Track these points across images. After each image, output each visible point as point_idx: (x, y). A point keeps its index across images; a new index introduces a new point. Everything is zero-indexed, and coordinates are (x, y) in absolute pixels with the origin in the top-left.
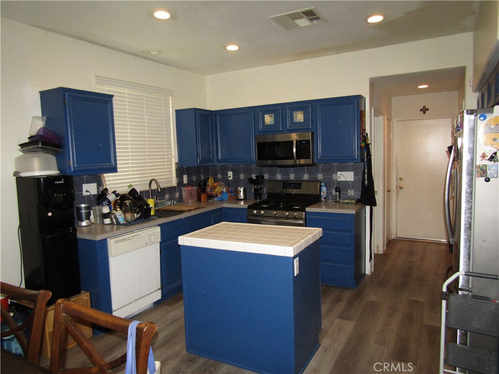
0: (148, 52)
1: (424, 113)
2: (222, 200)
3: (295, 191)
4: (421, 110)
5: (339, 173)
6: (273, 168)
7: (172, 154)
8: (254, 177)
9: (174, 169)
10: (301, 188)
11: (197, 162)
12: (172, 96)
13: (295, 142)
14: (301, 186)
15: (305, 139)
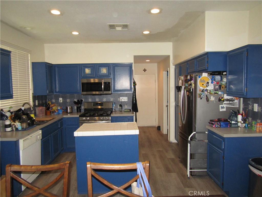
0: (25, 28)
1: (145, 72)
2: (59, 114)
3: (100, 107)
4: (143, 70)
5: (121, 98)
6: (87, 96)
7: (30, 88)
8: (76, 100)
9: (31, 97)
10: (103, 105)
11: (47, 93)
12: (30, 54)
13: (103, 83)
14: (103, 104)
15: (108, 82)
